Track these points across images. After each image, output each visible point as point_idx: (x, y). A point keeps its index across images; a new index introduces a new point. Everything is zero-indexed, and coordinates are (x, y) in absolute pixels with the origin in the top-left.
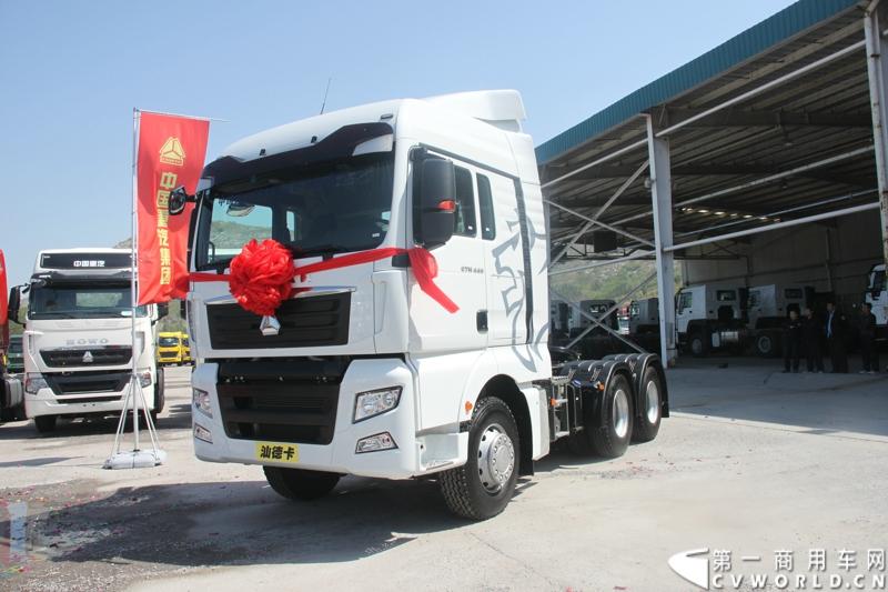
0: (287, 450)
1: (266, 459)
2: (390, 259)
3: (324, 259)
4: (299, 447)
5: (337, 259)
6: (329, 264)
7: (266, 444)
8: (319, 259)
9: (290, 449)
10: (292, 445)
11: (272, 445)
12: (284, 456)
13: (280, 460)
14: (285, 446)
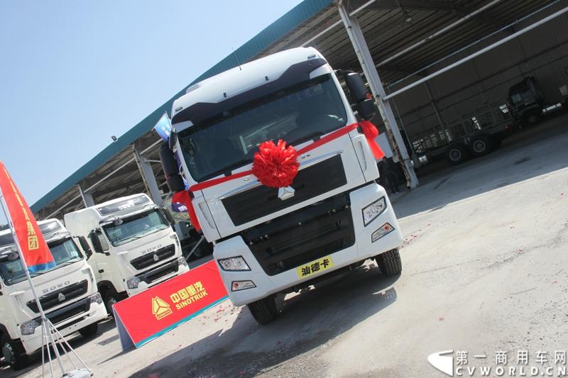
0: (323, 262)
1: (308, 275)
2: (356, 129)
3: (314, 141)
4: (330, 257)
5: (323, 138)
6: (319, 143)
7: (304, 266)
8: (311, 142)
9: (325, 260)
10: (325, 258)
11: (309, 265)
12: (322, 267)
13: (319, 271)
14: (321, 260)
